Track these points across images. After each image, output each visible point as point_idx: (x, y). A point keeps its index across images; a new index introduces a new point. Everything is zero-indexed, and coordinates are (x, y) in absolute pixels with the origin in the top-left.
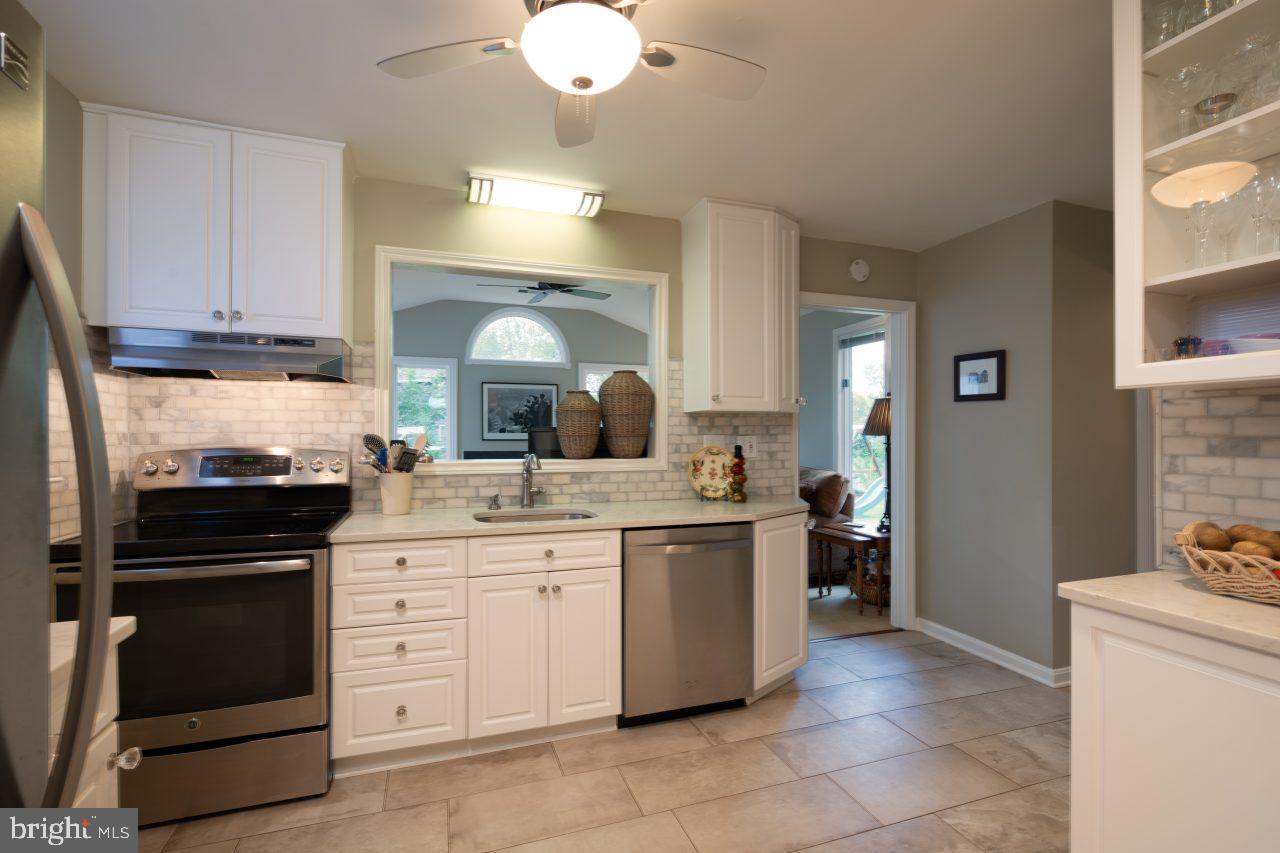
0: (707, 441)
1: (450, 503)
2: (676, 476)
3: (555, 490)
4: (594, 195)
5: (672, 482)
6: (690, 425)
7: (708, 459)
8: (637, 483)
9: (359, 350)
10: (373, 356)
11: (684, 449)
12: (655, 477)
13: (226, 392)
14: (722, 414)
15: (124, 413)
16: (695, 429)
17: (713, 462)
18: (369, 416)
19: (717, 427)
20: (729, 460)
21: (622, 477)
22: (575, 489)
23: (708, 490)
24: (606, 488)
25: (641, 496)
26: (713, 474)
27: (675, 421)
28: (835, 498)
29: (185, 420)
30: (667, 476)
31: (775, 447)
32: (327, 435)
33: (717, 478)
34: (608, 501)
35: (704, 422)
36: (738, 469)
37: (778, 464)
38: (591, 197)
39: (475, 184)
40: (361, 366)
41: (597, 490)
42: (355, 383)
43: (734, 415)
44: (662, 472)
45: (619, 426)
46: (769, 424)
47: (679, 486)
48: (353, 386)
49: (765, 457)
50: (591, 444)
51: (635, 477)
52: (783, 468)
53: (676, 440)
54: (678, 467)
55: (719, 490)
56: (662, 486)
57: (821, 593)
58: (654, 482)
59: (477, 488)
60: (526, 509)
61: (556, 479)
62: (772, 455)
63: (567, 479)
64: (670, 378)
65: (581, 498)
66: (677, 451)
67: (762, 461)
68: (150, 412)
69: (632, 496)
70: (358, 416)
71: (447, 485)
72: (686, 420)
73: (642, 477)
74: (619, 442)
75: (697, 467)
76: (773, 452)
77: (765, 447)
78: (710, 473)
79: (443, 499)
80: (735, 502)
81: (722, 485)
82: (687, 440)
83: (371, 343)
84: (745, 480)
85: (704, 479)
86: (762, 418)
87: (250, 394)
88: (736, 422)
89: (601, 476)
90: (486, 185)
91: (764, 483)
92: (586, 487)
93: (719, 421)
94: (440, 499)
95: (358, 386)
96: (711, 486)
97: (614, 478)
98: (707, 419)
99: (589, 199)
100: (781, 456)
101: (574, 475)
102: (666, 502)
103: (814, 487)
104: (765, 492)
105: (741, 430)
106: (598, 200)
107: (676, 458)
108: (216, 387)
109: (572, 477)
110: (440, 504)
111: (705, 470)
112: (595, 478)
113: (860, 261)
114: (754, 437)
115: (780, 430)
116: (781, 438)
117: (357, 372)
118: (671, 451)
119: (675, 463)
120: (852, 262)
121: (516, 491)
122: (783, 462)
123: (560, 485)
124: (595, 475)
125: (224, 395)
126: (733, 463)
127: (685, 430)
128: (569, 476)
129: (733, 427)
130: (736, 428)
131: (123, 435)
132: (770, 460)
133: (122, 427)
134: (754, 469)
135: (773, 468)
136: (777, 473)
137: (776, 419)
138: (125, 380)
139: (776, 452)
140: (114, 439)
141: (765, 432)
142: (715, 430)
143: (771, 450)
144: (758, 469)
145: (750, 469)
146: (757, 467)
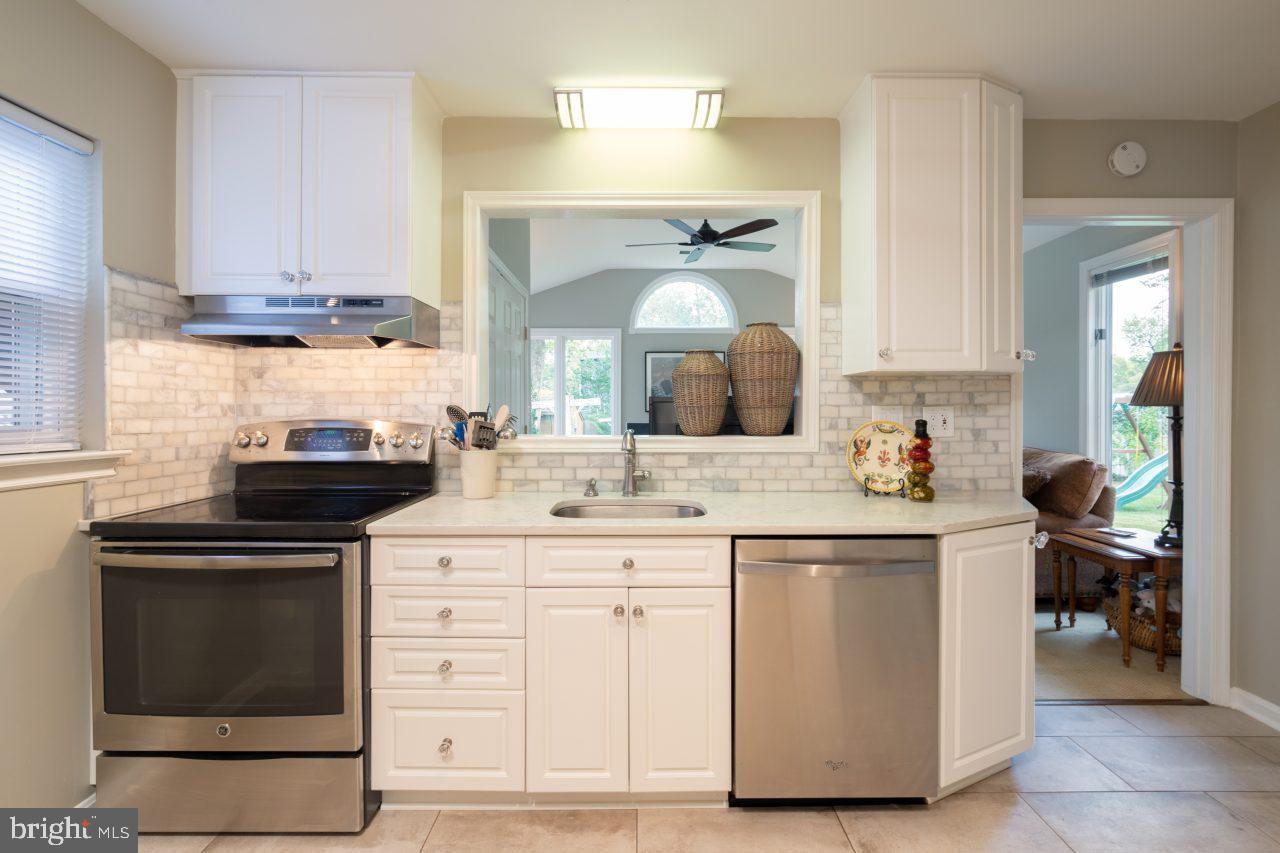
0: (876, 413)
1: (543, 485)
2: (830, 460)
3: (668, 474)
4: (710, 93)
5: (826, 468)
6: (850, 392)
7: (877, 439)
8: (776, 469)
9: (446, 311)
10: (461, 317)
11: (842, 424)
12: (802, 461)
13: (320, 361)
14: (900, 377)
15: (231, 385)
16: (859, 398)
17: (885, 442)
18: (457, 385)
19: (893, 395)
20: (908, 440)
21: (756, 461)
22: (694, 473)
23: (874, 481)
24: (733, 474)
25: (782, 486)
26: (883, 459)
27: (830, 386)
28: (1082, 492)
29: (283, 391)
30: (818, 460)
31: (982, 422)
32: (416, 406)
33: (890, 464)
34: (738, 491)
35: (874, 388)
36: (921, 453)
37: (988, 447)
38: (707, 96)
39: (562, 99)
40: (449, 328)
41: (723, 477)
42: (443, 348)
43: (919, 377)
44: (811, 455)
45: (752, 394)
46: (970, 389)
47: (834, 473)
48: (440, 351)
49: (968, 436)
50: (716, 416)
51: (774, 461)
52: (996, 451)
53: (834, 412)
54: (834, 448)
55: (892, 481)
56: (810, 473)
57: (1058, 622)
58: (799, 468)
59: (575, 469)
60: (631, 497)
61: (669, 461)
62: (977, 433)
63: (683, 461)
64: (824, 330)
65: (701, 485)
66: (833, 427)
67: (961, 441)
68: (254, 383)
69: (770, 486)
70: (447, 386)
71: (540, 465)
72: (846, 386)
73: (783, 461)
74: (752, 416)
75: (859, 449)
76: (980, 430)
77: (967, 422)
78: (880, 458)
79: (537, 481)
80: (914, 499)
81: (898, 474)
82: (846, 412)
83: (459, 302)
84: (931, 469)
85: (870, 466)
86: (962, 381)
87: (342, 363)
88: (920, 387)
89: (727, 458)
90: (575, 98)
91: (966, 473)
92: (708, 472)
93: (894, 387)
94: (532, 481)
95: (446, 352)
96: (880, 476)
97: (744, 461)
98: (877, 384)
99: (704, 98)
100: (992, 435)
101: (692, 456)
102: (815, 495)
103: (1049, 477)
104: (966, 486)
105: (929, 399)
106: (717, 99)
107: (831, 436)
108: (310, 356)
109: (690, 459)
110: (533, 487)
111: (873, 453)
112: (718, 460)
113: (1128, 144)
114: (951, 409)
115: (991, 397)
116: (993, 411)
117: (445, 336)
118: (823, 427)
119: (829, 443)
120: (1115, 147)
121: (620, 474)
122: (995, 444)
123: (674, 468)
124: (720, 457)
125: (317, 365)
126: (913, 444)
127: (844, 399)
128: (686, 458)
129: (916, 395)
130: (921, 396)
131: (229, 406)
132: (976, 440)
133: (227, 398)
134: (948, 453)
135: (979, 452)
136: (986, 460)
137: (985, 383)
138: (231, 351)
139: (985, 430)
140: (217, 411)
141: (967, 401)
142: (888, 399)
143: (977, 427)
144: (954, 454)
145: (943, 453)
146: (952, 451)
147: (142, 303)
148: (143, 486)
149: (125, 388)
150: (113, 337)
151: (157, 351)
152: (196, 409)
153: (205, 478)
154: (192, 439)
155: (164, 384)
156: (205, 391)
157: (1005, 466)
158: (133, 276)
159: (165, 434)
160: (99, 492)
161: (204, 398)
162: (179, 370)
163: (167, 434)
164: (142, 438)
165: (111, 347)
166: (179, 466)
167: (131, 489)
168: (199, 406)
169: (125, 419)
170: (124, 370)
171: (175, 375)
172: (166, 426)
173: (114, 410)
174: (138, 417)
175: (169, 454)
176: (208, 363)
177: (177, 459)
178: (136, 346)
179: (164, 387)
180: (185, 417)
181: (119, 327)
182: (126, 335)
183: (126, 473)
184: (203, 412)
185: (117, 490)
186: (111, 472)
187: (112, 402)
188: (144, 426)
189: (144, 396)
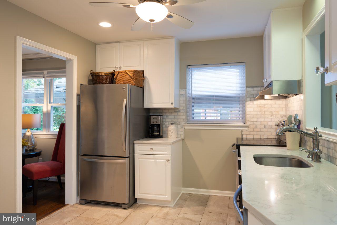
131: (284, 115)
138: (284, 100)
140: (279, 116)
147: (255, 92)
148: (255, 133)
149: (250, 112)
150: (247, 101)
152: (271, 116)
153: (274, 134)
154: (270, 123)
155: (261, 110)
156: (274, 111)
158: (252, 87)
159: (261, 122)
160: (244, 133)
161: (274, 113)
162: (265, 106)
163: (262, 122)
164: (254, 122)
165: (247, 103)
166: (265, 130)
167: (251, 133)
168: (272, 115)
169: (250, 118)
170: (250, 108)
171: (264, 108)
172: (262, 120)
173: (248, 116)
174: (253, 118)
175: (263, 126)
177: (265, 128)
178: (253, 102)
179: (261, 111)
180: (268, 118)
181: (248, 99)
182: (250, 100)
183: (250, 130)
184: (273, 117)
185: (248, 133)
186: (247, 129)
187: (247, 115)
188: (255, 120)
189: (255, 113)
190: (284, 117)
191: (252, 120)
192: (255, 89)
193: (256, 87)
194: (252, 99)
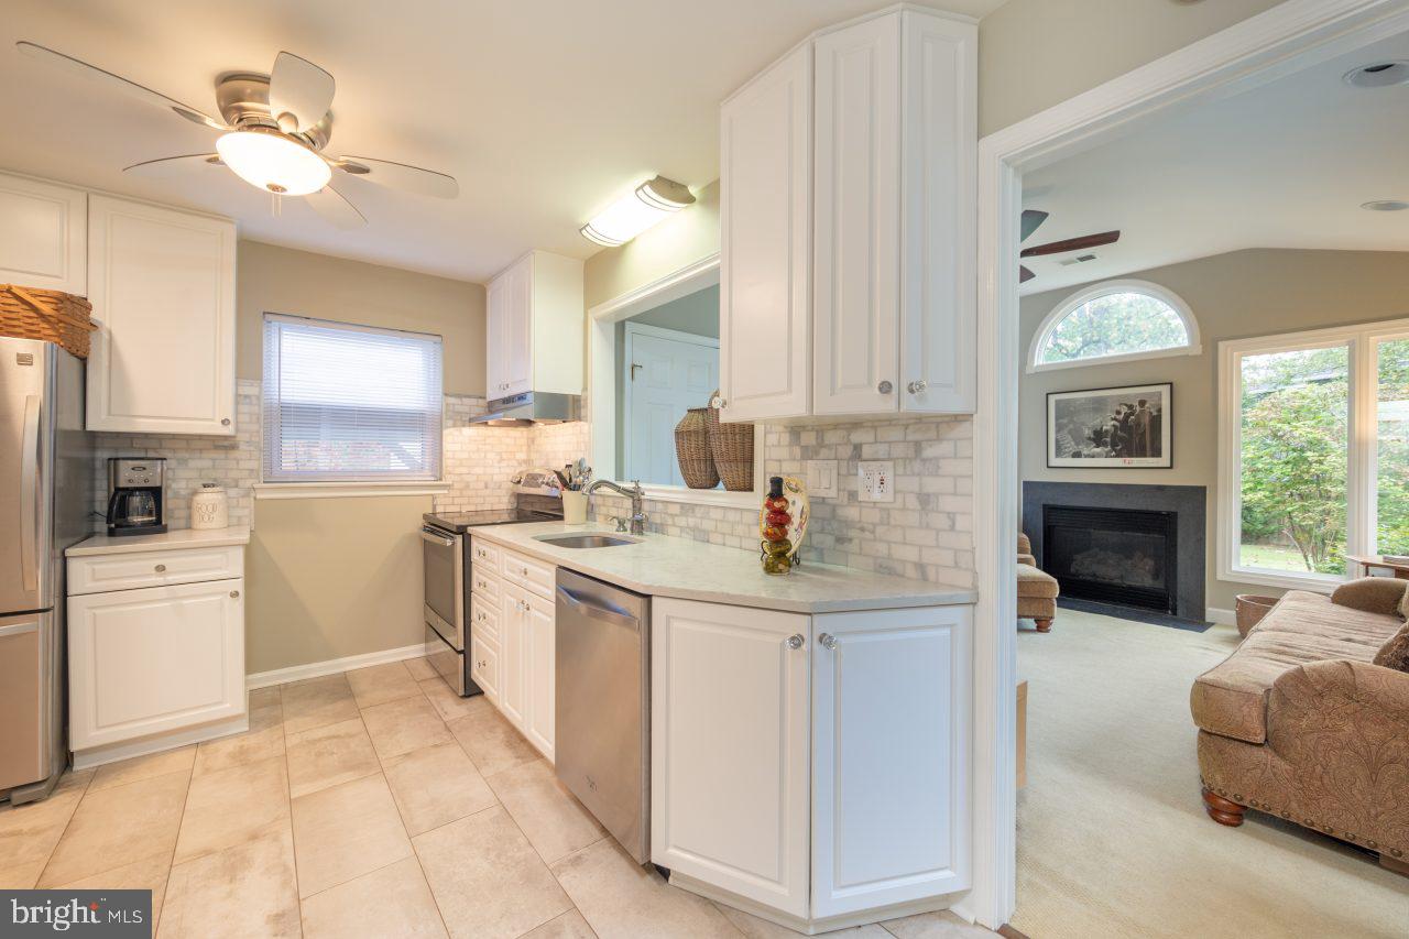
0: (812, 469)
6: (788, 445)
8: (732, 524)
9: (584, 393)
10: (587, 399)
12: (751, 518)
13: (548, 432)
14: (836, 425)
16: (797, 451)
19: (828, 447)
21: (719, 514)
22: (683, 521)
24: (707, 525)
25: (736, 541)
27: (773, 438)
31: (932, 485)
34: (708, 541)
35: (809, 439)
36: (780, 517)
37: (940, 521)
40: (584, 407)
41: (699, 526)
42: (582, 421)
43: (856, 424)
44: (758, 512)
46: (918, 437)
48: (580, 423)
49: (912, 502)
51: (732, 516)
52: (952, 528)
53: (777, 467)
56: (756, 532)
58: (749, 525)
62: (925, 500)
63: (678, 509)
65: (686, 533)
67: (904, 509)
69: (729, 540)
70: (583, 447)
71: (614, 505)
72: (786, 438)
76: (928, 495)
77: (912, 483)
82: (788, 467)
83: (586, 388)
86: (907, 427)
88: (856, 437)
89: (702, 509)
91: (911, 554)
92: (692, 521)
93: (832, 437)
94: (611, 517)
95: (583, 423)
97: (712, 513)
98: (813, 434)
100: (948, 504)
101: (682, 505)
104: (911, 572)
105: (866, 451)
109: (682, 508)
112: (697, 509)
114: (891, 464)
115: (945, 448)
116: (949, 468)
117: (582, 412)
122: (951, 516)
127: (784, 453)
128: (678, 506)
129: (852, 447)
130: (858, 448)
131: (523, 460)
132: (923, 509)
133: (522, 456)
134: (888, 524)
135: (928, 527)
136: (937, 539)
137: (937, 427)
139: (937, 495)
140: (515, 464)
141: (911, 453)
142: (824, 452)
143: (925, 491)
144: (895, 526)
145: (882, 524)
146: (892, 522)
147: (466, 409)
148: (465, 500)
149: (454, 452)
150: (448, 427)
151: (470, 432)
152: (499, 462)
153: (505, 500)
154: (496, 478)
156: (506, 452)
157: (967, 551)
158: (459, 396)
159: (478, 475)
160: (438, 501)
161: (504, 456)
163: (480, 475)
164: (463, 476)
165: (445, 432)
166: (486, 492)
167: (457, 501)
168: (501, 460)
169: (453, 466)
170: (454, 443)
171: (485, 444)
172: (480, 470)
173: (447, 462)
174: (461, 465)
175: (482, 485)
176: (508, 437)
177: (486, 487)
178: (461, 431)
179: (478, 450)
180: (492, 466)
181: (450, 423)
182: (454, 426)
183: (453, 493)
184: (504, 464)
185: (449, 501)
186: (446, 492)
187: (446, 458)
188: (464, 470)
189: (466, 455)
190: (524, 465)
191: (458, 471)
192: (465, 400)
193: (469, 397)
194: (459, 423)
